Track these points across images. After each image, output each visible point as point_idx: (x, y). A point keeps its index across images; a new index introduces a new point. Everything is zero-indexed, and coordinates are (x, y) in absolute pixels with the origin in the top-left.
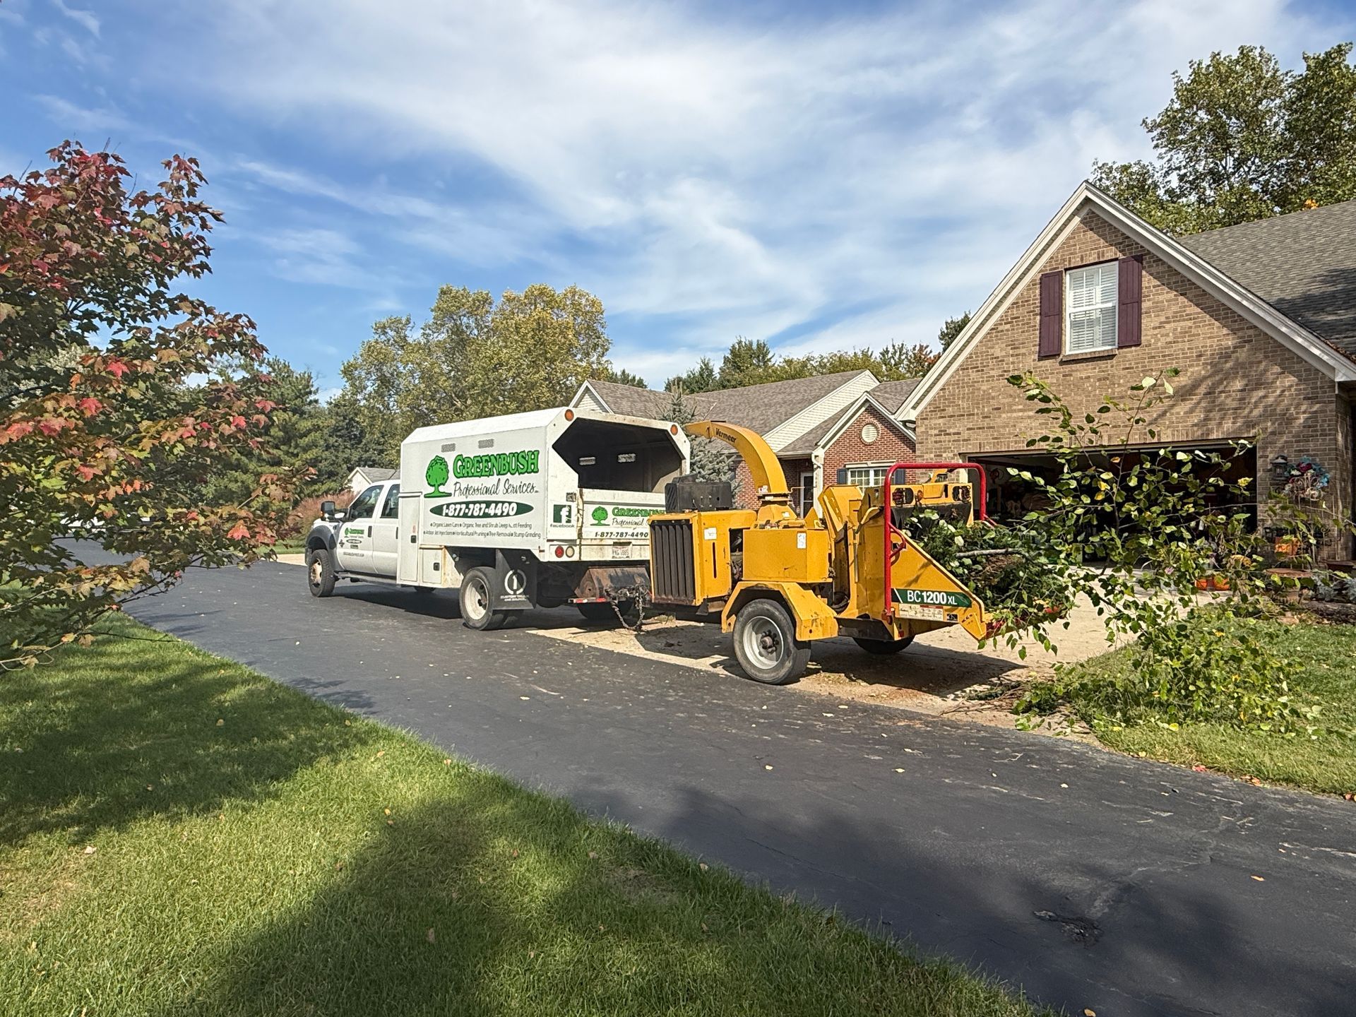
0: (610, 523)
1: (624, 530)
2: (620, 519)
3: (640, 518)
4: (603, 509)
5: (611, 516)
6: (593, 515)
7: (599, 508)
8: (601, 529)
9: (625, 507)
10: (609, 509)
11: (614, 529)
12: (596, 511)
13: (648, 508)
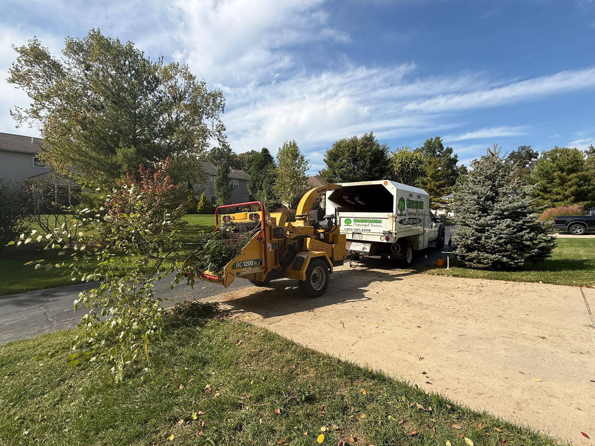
0: (353, 225)
1: (358, 228)
2: (357, 223)
3: (368, 223)
4: (349, 220)
5: (353, 222)
6: (345, 222)
7: (347, 219)
8: (347, 227)
9: (360, 219)
10: (352, 220)
11: (354, 227)
12: (346, 220)
13: (372, 219)
